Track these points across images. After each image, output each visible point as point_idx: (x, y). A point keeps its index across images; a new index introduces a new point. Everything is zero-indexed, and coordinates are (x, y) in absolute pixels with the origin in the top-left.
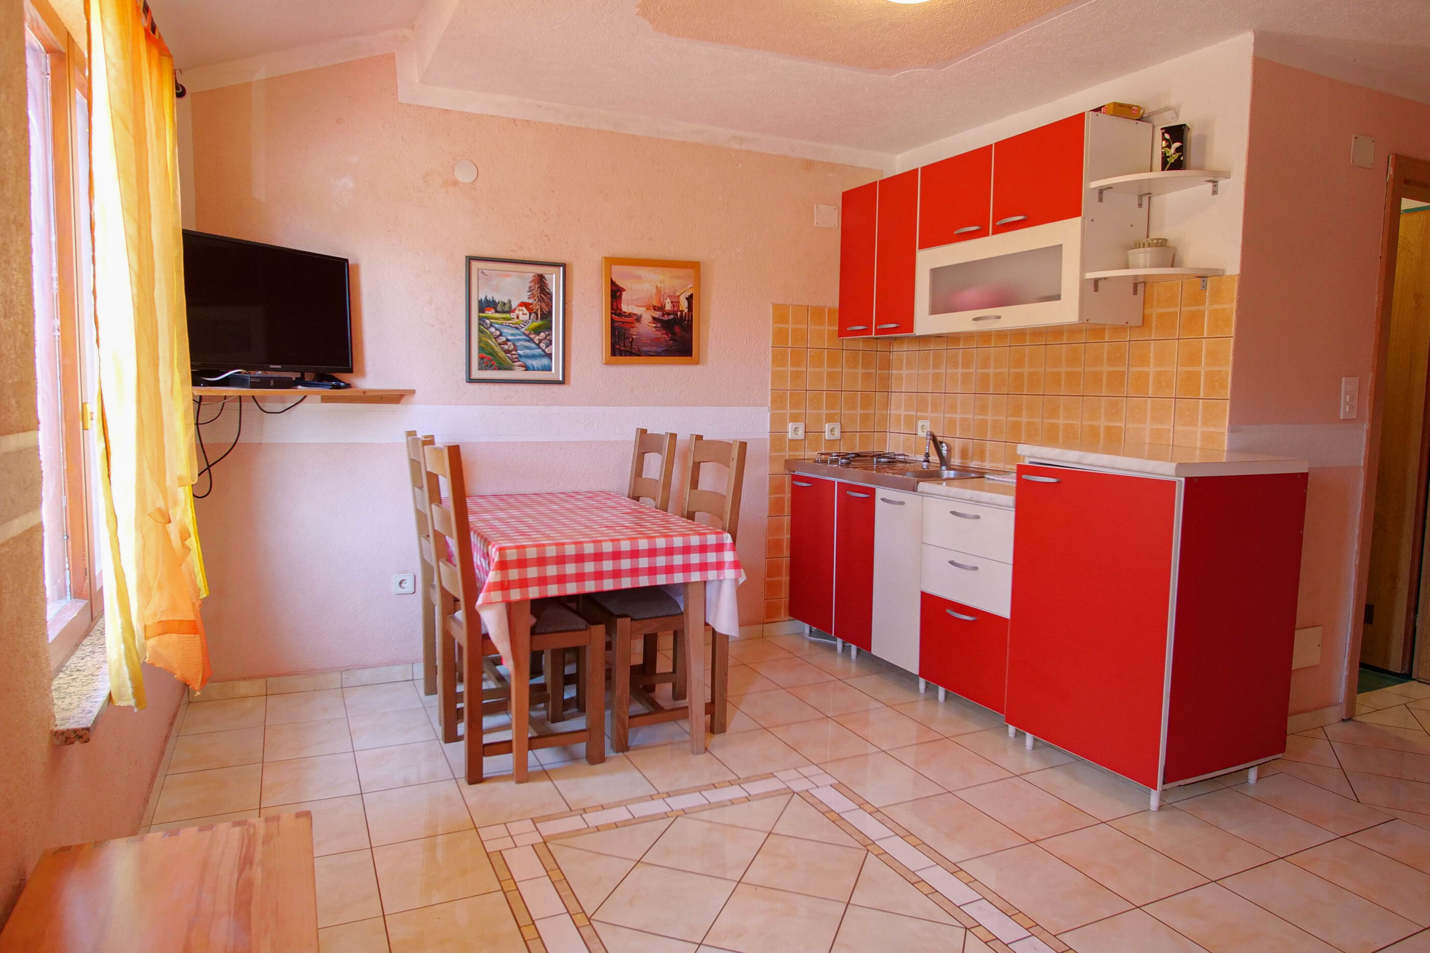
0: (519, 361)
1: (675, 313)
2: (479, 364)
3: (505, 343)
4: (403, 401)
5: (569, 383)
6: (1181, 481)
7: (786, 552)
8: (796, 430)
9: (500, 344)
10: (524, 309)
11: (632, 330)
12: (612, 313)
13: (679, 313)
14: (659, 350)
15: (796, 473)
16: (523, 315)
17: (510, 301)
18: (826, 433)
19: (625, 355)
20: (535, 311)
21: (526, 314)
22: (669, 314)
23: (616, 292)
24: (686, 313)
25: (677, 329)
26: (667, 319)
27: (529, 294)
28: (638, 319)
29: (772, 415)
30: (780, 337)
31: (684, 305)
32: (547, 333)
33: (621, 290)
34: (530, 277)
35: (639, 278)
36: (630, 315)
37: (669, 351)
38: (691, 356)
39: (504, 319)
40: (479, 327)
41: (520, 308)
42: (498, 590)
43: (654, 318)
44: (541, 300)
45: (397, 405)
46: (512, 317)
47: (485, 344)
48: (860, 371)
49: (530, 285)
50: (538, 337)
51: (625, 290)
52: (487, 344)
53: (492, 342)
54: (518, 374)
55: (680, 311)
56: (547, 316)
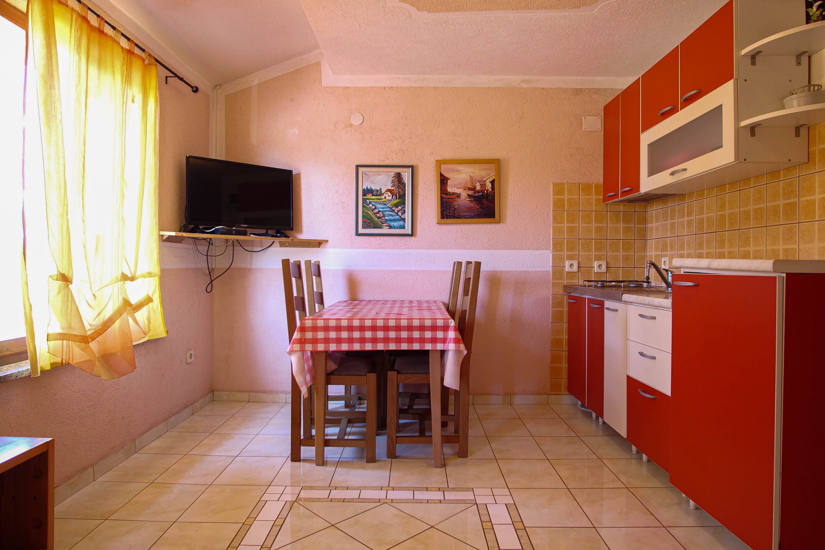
0: (386, 223)
1: (483, 192)
2: (363, 225)
3: (378, 213)
4: (321, 246)
5: (416, 236)
6: (783, 277)
7: (565, 347)
8: (571, 265)
9: (375, 214)
10: (389, 193)
11: (454, 203)
12: (441, 193)
13: (485, 191)
14: (473, 214)
15: (572, 294)
16: (388, 196)
17: (381, 189)
18: (595, 268)
19: (450, 218)
20: (395, 194)
21: (390, 196)
22: (478, 192)
23: (443, 181)
24: (490, 191)
25: (484, 201)
26: (477, 195)
27: (392, 184)
28: (459, 196)
29: (553, 255)
30: (558, 205)
31: (489, 186)
32: (402, 206)
33: (447, 179)
34: (392, 174)
35: (459, 171)
36: (453, 194)
37: (479, 215)
38: (495, 218)
39: (377, 199)
40: (363, 205)
41: (387, 193)
43: (469, 195)
44: (399, 187)
45: (319, 248)
46: (382, 198)
47: (367, 214)
48: (621, 225)
49: (392, 179)
50: (397, 209)
51: (450, 179)
52: (367, 213)
53: (370, 213)
54: (385, 230)
55: (486, 190)
56: (402, 197)
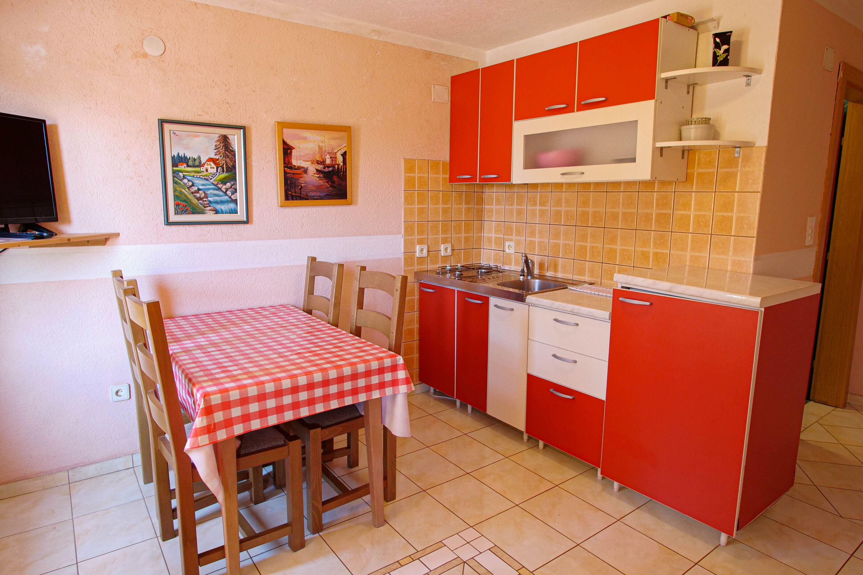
0: (210, 206)
1: (332, 166)
2: (175, 209)
3: (197, 192)
4: (108, 243)
5: (252, 223)
6: (762, 311)
7: (416, 337)
8: (422, 250)
9: (192, 193)
10: (212, 163)
12: (284, 167)
13: (336, 166)
14: (322, 194)
15: (422, 281)
16: (211, 168)
17: (199, 158)
18: (442, 251)
19: (296, 200)
20: (221, 165)
21: (214, 168)
22: (328, 167)
23: (287, 150)
24: (341, 166)
25: (335, 179)
26: (327, 170)
27: (216, 151)
28: (306, 171)
29: (405, 240)
30: (409, 183)
31: (340, 159)
32: (232, 183)
33: (291, 148)
34: (216, 137)
35: (305, 138)
36: (299, 168)
37: (330, 195)
38: (347, 199)
39: (196, 172)
40: (173, 179)
41: (209, 163)
42: (205, 434)
43: (317, 170)
44: (226, 156)
45: (104, 246)
46: (202, 170)
47: (181, 194)
48: (464, 206)
49: (216, 143)
50: (224, 187)
51: (294, 148)
52: (181, 192)
53: (186, 192)
54: (210, 216)
55: (337, 164)
56: (232, 169)
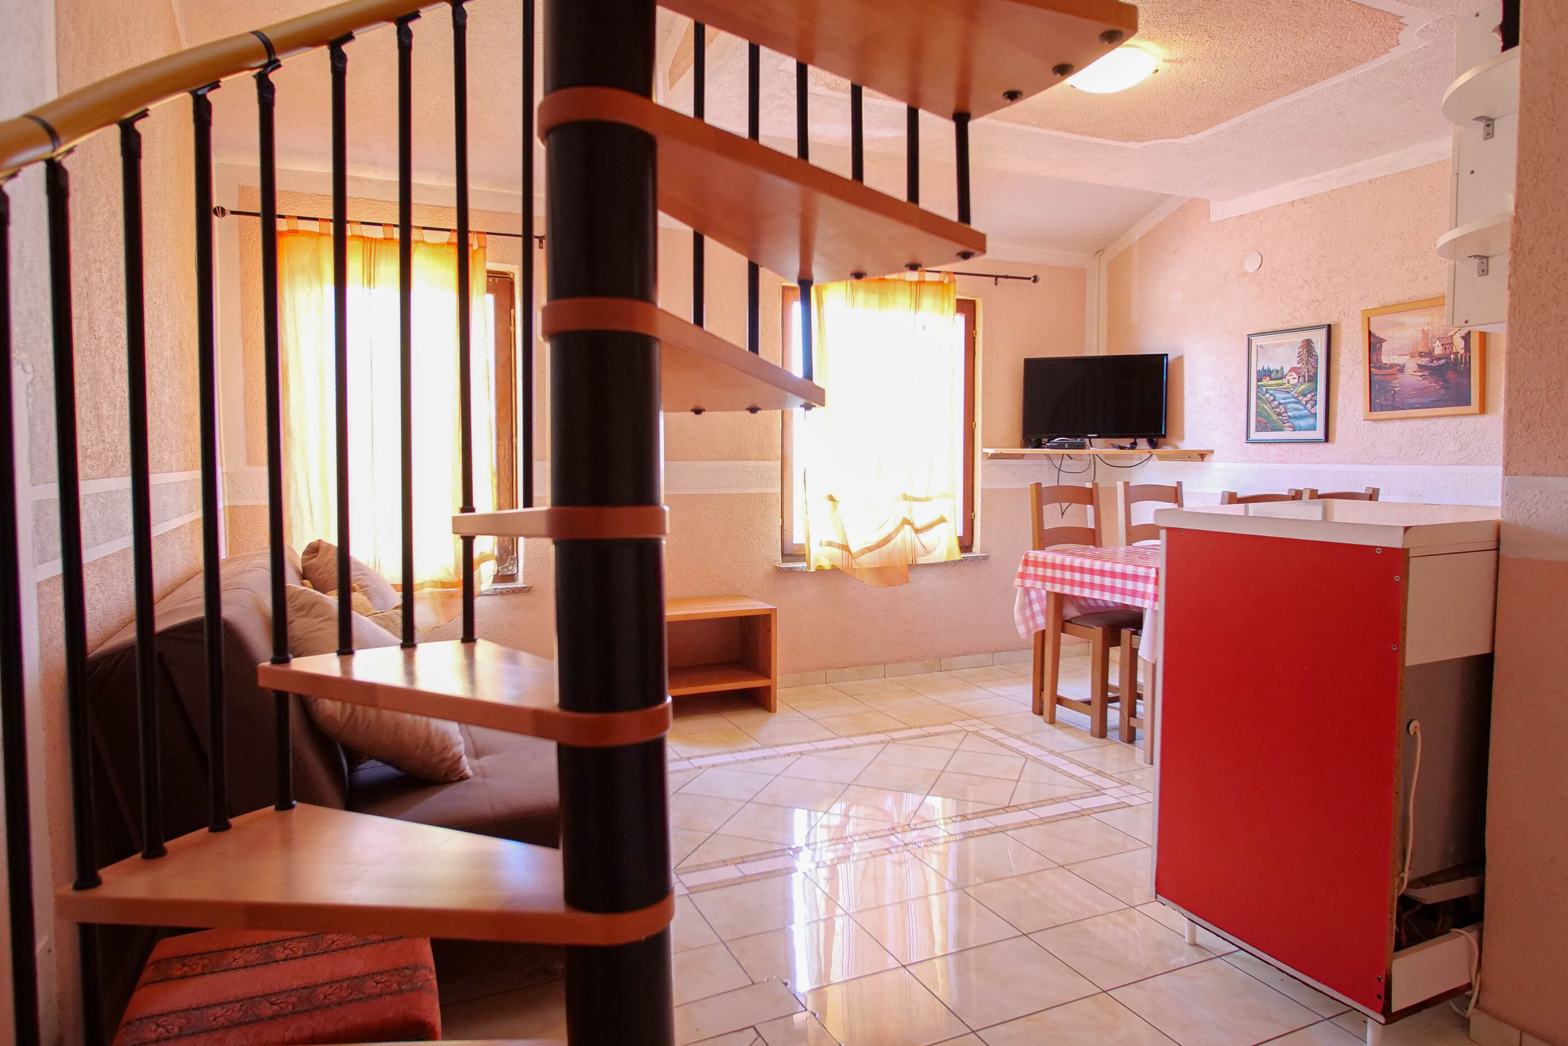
0: (1289, 422)
1: (1447, 357)
2: (1256, 427)
3: (1277, 407)
4: (1205, 459)
5: (1333, 442)
9: (1273, 408)
10: (1294, 373)
11: (1394, 382)
12: (1370, 367)
13: (1452, 356)
16: (1293, 379)
17: (1282, 369)
20: (1303, 374)
21: (1295, 378)
22: (1439, 359)
23: (1374, 344)
24: (1462, 355)
25: (1450, 375)
26: (1436, 364)
27: (1298, 359)
28: (1401, 369)
31: (1459, 345)
32: (1313, 394)
33: (1381, 341)
34: (1299, 343)
35: (1401, 324)
36: (1392, 366)
38: (1471, 405)
39: (1278, 385)
40: (1257, 395)
41: (1291, 373)
43: (1420, 366)
44: (1308, 363)
45: (1204, 462)
46: (1284, 382)
47: (1262, 409)
49: (1299, 350)
50: (1305, 399)
51: (1385, 341)
52: (1264, 409)
53: (1266, 407)
54: (1287, 434)
55: (1454, 353)
56: (1313, 378)
